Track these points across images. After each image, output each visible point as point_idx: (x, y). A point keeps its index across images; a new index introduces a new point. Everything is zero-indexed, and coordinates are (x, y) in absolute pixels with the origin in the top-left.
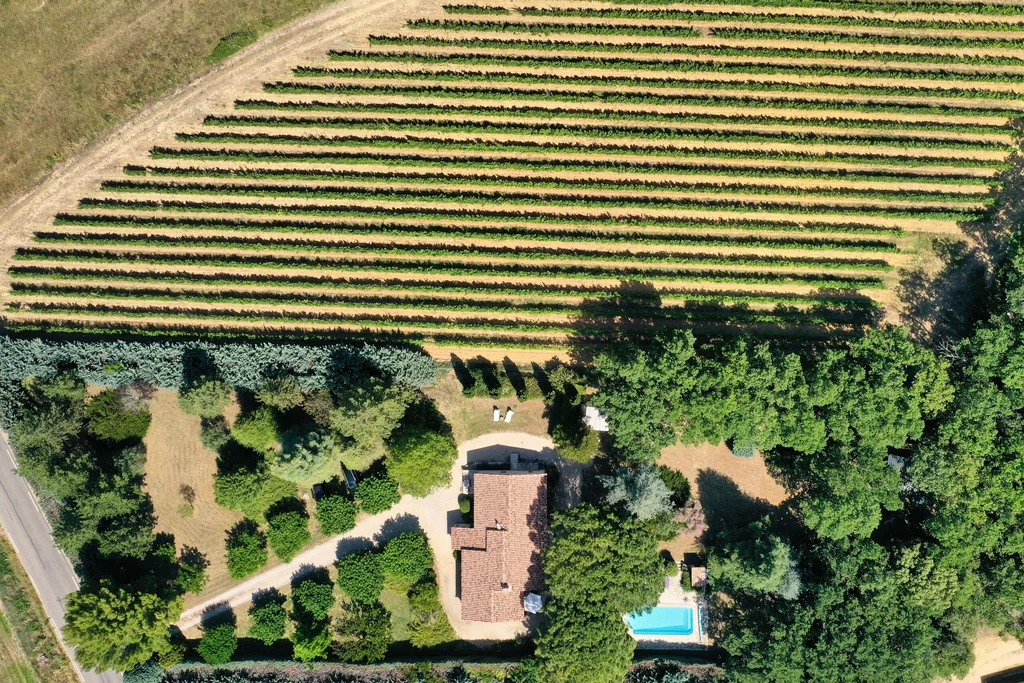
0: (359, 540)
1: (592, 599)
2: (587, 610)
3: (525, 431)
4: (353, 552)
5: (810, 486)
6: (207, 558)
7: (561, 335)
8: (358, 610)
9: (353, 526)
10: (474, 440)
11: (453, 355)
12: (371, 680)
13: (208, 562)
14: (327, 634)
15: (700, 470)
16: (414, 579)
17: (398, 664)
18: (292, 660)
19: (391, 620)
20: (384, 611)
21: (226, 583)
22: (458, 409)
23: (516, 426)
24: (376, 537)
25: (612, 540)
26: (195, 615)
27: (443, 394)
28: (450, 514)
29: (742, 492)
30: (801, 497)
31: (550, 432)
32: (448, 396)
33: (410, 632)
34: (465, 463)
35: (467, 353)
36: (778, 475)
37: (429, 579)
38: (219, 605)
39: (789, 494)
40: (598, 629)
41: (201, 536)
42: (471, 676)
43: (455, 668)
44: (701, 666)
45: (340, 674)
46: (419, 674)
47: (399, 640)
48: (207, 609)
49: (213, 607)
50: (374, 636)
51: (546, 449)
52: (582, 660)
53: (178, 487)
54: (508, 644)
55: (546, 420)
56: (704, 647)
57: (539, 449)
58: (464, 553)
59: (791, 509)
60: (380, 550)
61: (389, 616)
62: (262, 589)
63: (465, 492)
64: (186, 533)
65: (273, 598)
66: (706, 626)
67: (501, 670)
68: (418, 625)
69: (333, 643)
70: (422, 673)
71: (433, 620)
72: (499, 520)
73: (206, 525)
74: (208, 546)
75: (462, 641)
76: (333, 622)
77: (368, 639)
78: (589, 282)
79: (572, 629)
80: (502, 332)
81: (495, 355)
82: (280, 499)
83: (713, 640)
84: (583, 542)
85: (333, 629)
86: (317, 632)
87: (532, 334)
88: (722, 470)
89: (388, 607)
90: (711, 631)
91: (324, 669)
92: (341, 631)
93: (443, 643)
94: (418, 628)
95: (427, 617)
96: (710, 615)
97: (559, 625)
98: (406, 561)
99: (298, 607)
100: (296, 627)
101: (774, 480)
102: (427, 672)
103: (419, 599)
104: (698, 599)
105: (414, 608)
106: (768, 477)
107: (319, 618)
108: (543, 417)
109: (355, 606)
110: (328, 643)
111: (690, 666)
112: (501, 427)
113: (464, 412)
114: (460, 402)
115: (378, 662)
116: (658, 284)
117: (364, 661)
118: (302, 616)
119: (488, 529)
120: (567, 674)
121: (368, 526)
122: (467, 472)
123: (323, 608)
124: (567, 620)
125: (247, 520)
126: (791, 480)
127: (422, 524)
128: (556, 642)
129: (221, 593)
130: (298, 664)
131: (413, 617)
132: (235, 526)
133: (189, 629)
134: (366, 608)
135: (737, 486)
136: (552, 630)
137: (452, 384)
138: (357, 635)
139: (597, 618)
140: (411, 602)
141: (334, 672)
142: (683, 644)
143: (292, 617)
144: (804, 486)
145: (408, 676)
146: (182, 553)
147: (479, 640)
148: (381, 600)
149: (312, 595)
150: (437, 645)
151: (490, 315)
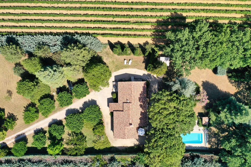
0: (74, 109)
1: (169, 127)
2: (168, 131)
3: (136, 68)
4: (71, 113)
5: (245, 87)
6: (17, 117)
7: (149, 33)
8: (74, 136)
9: (71, 103)
10: (117, 72)
11: (108, 41)
12: (79, 162)
13: (17, 118)
14: (62, 145)
15: (203, 81)
16: (95, 123)
17: (89, 156)
18: (48, 155)
19: (86, 139)
20: (84, 136)
21: (24, 126)
22: (111, 60)
23: (133, 66)
24: (81, 108)
25: (177, 103)
26: (12, 138)
27: (105, 54)
28: (108, 99)
29: (219, 89)
30: (242, 91)
31: (146, 68)
32: (107, 55)
33: (94, 144)
34: (114, 80)
35: (114, 40)
36: (233, 83)
37: (101, 123)
38: (21, 134)
39: (237, 90)
40: (173, 139)
41: (15, 109)
42: (118, 160)
43: (111, 157)
44: (208, 155)
45: (67, 160)
46: (97, 160)
47: (89, 147)
48: (17, 136)
49: (19, 135)
50: (80, 145)
51: (144, 74)
52: (167, 152)
53: (6, 91)
54: (131, 148)
55: (144, 64)
56: (207, 148)
57: (142, 75)
58: (115, 113)
59: (238, 95)
60: (82, 112)
61: (86, 138)
62: (37, 128)
63: (114, 91)
64: (9, 108)
65: (42, 131)
66: (208, 140)
67: (129, 158)
68: (97, 141)
69: (64, 148)
70: (99, 159)
71: (102, 139)
72: (128, 99)
73: (16, 105)
74: (17, 112)
75: (113, 147)
76: (65, 140)
77: (78, 146)
78: (159, 14)
79: (162, 139)
80: (126, 32)
81: (124, 41)
82: (44, 94)
83: (210, 145)
84: (165, 104)
85: (65, 143)
86: (58, 144)
87: (138, 33)
88: (211, 81)
89: (85, 134)
90: (209, 142)
91: (60, 158)
92: (67, 144)
93: (106, 148)
94: (96, 142)
95: (100, 138)
96: (209, 136)
97: (156, 138)
98: (92, 116)
99: (51, 134)
100: (50, 142)
101: (231, 85)
102: (101, 159)
103: (97, 130)
104: (204, 129)
105: (95, 134)
106: (229, 84)
107: (59, 139)
108: (143, 63)
109: (73, 134)
110: (62, 148)
111: (204, 155)
112: (127, 67)
113: (113, 62)
114: (112, 57)
115: (81, 155)
116: (184, 14)
117: (76, 155)
118: (52, 138)
119: (124, 103)
120: (160, 158)
121: (77, 104)
122: (115, 83)
123: (60, 135)
124: (159, 136)
125: (32, 102)
126: (238, 84)
127: (98, 103)
128: (155, 145)
129: (22, 130)
130: (50, 156)
131: (95, 138)
132: (27, 105)
133: (10, 144)
134: (77, 134)
135: (217, 87)
136: (153, 140)
137: (108, 51)
138: (74, 145)
139: (172, 135)
140: (94, 132)
141: (64, 159)
142: (199, 147)
143: (49, 139)
144: (243, 87)
145: (93, 160)
146: (8, 115)
147: (120, 147)
148: (83, 132)
149: (56, 130)
150: (104, 149)
151: (122, 26)
